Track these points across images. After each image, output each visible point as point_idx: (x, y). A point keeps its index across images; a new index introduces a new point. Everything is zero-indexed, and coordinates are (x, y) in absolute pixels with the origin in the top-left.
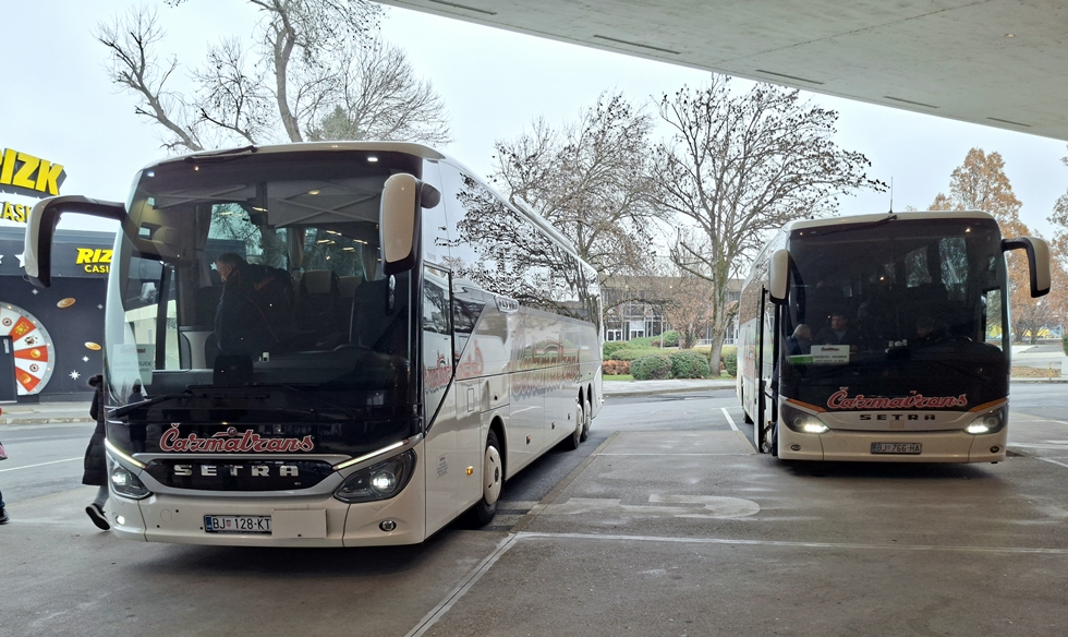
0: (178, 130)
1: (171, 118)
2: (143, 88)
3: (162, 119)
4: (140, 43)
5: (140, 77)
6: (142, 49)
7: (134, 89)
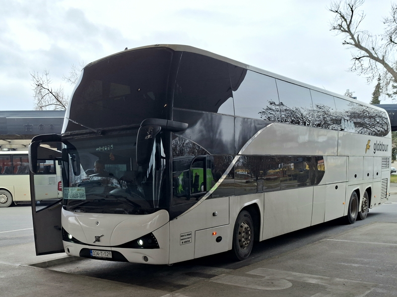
0: (366, 50)
1: (363, 45)
2: (349, 31)
3: (358, 45)
4: (352, 9)
5: (348, 26)
6: (352, 11)
7: (344, 33)
